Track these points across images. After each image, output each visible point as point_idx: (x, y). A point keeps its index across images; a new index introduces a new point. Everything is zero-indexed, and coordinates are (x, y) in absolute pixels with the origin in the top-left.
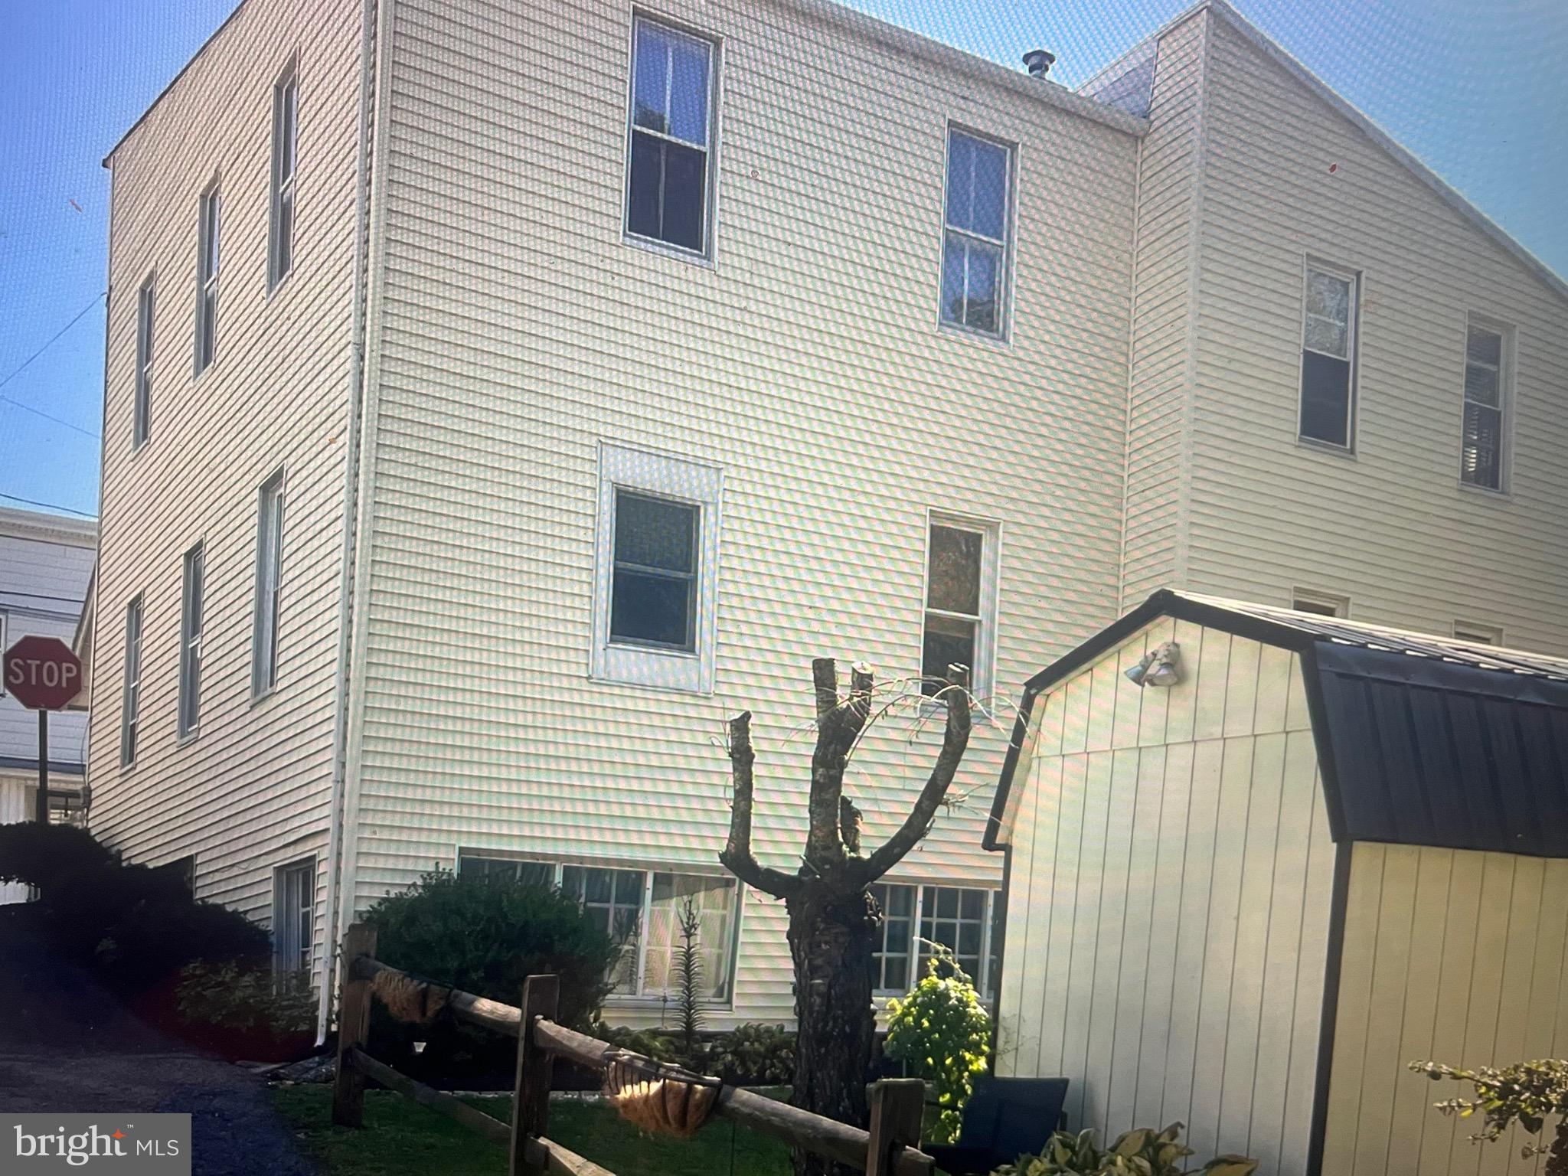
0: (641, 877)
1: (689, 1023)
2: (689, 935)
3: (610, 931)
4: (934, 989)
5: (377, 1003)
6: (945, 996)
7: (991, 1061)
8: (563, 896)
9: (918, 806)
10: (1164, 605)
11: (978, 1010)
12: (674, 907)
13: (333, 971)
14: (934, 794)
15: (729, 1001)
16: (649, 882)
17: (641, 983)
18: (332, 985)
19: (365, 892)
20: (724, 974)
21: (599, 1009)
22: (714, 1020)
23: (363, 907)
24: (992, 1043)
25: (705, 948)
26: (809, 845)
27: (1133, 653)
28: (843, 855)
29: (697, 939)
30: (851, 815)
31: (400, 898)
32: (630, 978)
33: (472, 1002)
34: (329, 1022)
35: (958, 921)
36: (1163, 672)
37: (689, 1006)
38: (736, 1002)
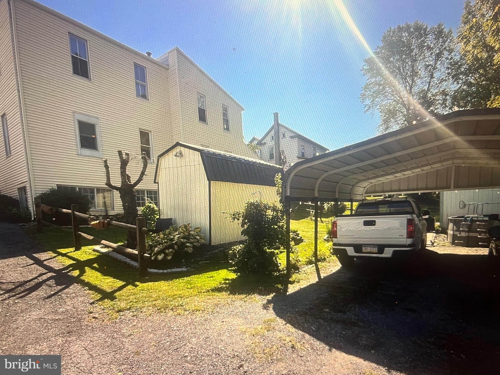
0: (94, 189)
1: (107, 213)
2: (104, 199)
3: (89, 198)
4: (148, 205)
5: (43, 211)
6: (150, 206)
7: (159, 216)
8: (79, 193)
9: (140, 175)
10: (178, 144)
11: (156, 208)
12: (101, 195)
13: (33, 206)
14: (143, 173)
15: (114, 209)
16: (96, 190)
17: (97, 207)
18: (33, 209)
19: (37, 192)
20: (112, 205)
21: (89, 211)
22: (111, 213)
23: (38, 195)
24: (159, 213)
25: (108, 201)
26: (122, 182)
27: (174, 152)
28: (128, 183)
29: (106, 200)
30: (129, 177)
31: (45, 193)
32: (94, 206)
33: (61, 210)
34: (34, 215)
35: (153, 196)
36: (179, 155)
37: (106, 211)
38: (115, 210)
